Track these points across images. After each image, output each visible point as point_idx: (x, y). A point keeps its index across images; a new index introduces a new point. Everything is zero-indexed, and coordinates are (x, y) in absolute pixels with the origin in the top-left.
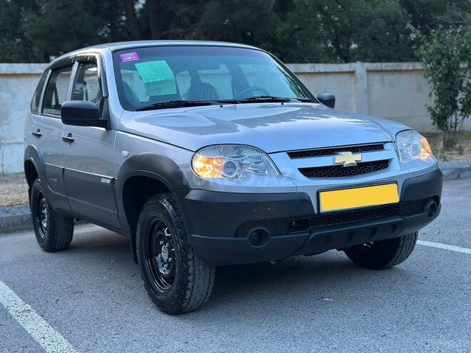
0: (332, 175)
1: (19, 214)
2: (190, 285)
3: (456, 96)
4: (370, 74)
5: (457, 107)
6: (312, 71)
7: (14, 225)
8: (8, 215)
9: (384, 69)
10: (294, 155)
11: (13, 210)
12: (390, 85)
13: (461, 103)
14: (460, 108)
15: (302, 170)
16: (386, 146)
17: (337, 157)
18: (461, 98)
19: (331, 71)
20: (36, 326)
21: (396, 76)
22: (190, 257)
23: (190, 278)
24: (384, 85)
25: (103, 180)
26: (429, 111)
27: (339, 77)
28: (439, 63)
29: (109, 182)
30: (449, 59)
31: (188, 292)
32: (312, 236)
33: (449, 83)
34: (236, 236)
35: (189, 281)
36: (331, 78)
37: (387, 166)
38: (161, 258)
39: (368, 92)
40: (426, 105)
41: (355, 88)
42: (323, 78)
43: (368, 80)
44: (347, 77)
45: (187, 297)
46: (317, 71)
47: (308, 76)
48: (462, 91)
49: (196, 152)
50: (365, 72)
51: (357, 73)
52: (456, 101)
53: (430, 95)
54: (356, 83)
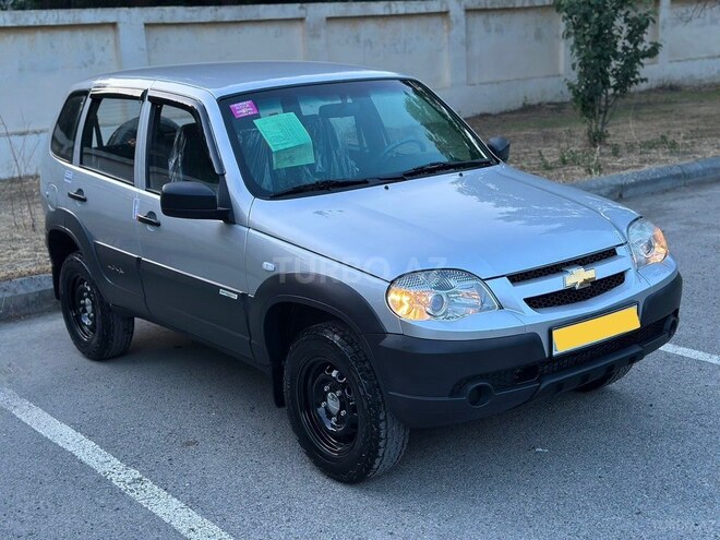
0: (563, 301)
1: (21, 291)
2: (381, 452)
3: (608, 65)
4: (469, 14)
5: (609, 82)
6: (387, 12)
7: (16, 308)
8: (7, 295)
9: (489, 7)
10: (516, 278)
11: (13, 286)
12: (497, 30)
13: (615, 76)
14: (612, 84)
15: (528, 301)
16: (618, 250)
17: (567, 276)
18: (615, 70)
19: (414, 12)
20: (168, 508)
21: (506, 17)
22: (381, 417)
23: (381, 444)
24: (489, 31)
25: (222, 292)
26: (570, 88)
27: (425, 20)
28: (586, 17)
29: (235, 297)
30: (600, 13)
31: (377, 461)
32: (542, 387)
33: (599, 49)
34: (451, 395)
35: (380, 447)
36: (415, 23)
37: (624, 279)
38: (326, 408)
39: (467, 44)
40: (566, 80)
41: (449, 37)
42: (402, 24)
43: (467, 23)
44: (437, 20)
45: (376, 466)
46: (394, 12)
47: (380, 21)
48: (616, 59)
49: (392, 282)
50: (463, 13)
51: (451, 13)
52: (607, 75)
53: (573, 66)
54: (449, 29)
